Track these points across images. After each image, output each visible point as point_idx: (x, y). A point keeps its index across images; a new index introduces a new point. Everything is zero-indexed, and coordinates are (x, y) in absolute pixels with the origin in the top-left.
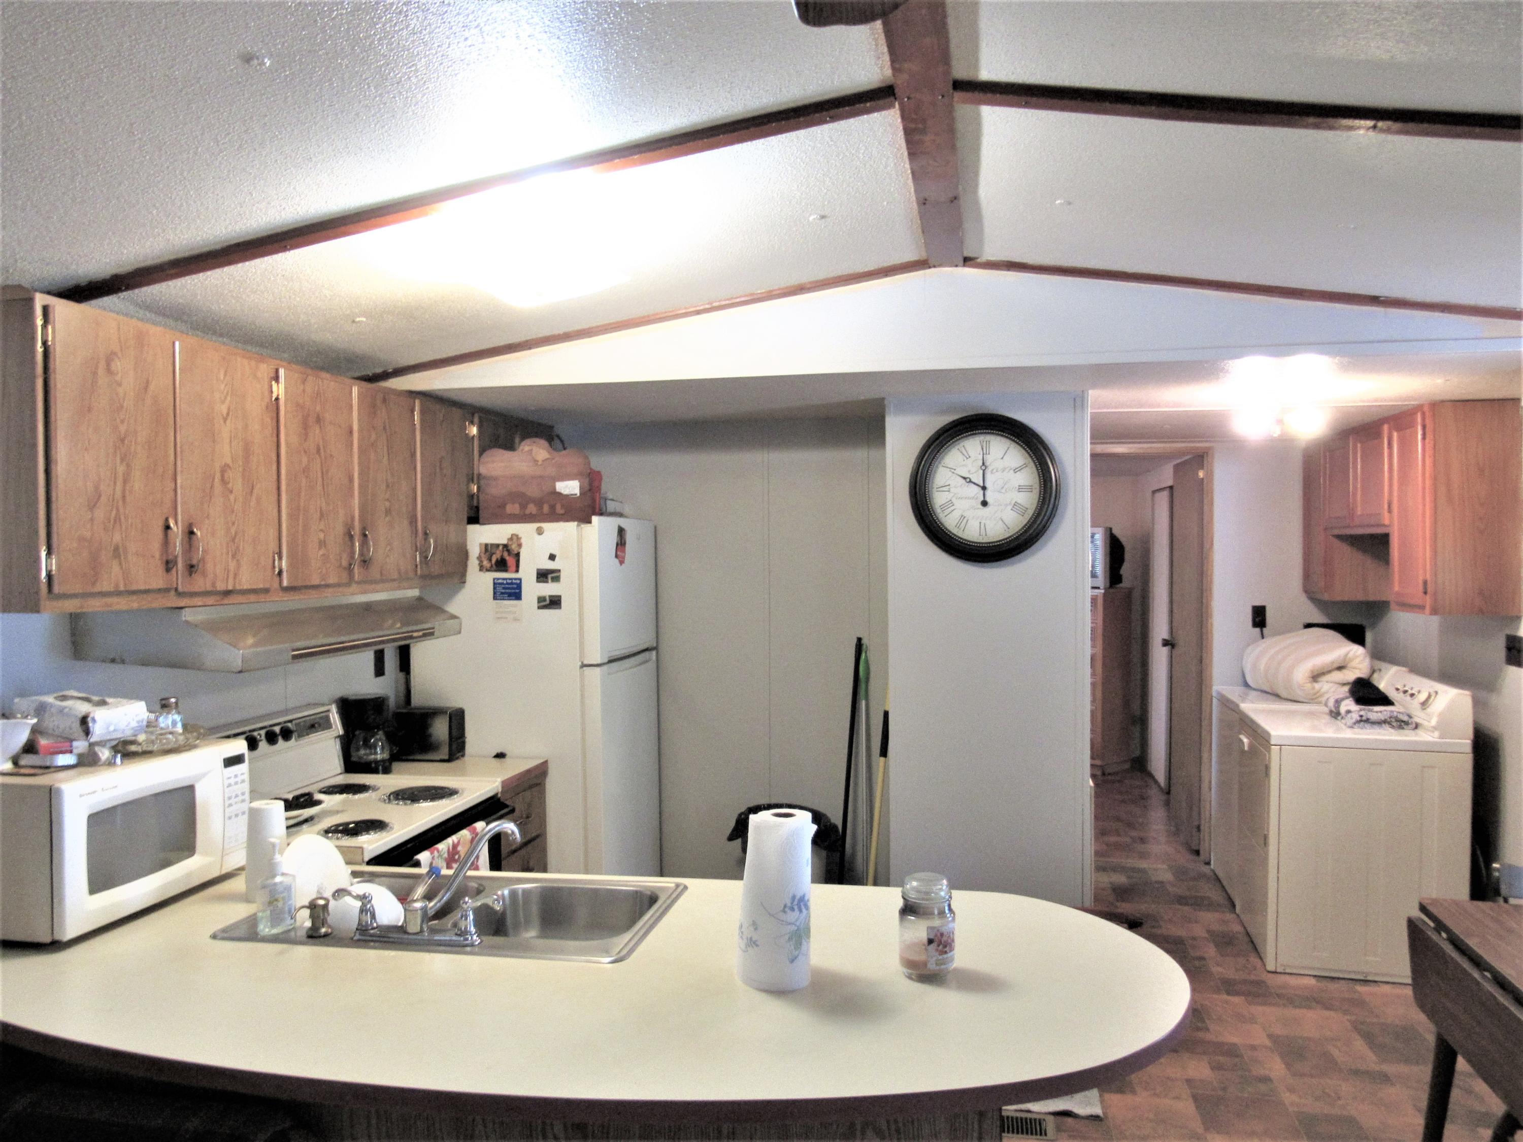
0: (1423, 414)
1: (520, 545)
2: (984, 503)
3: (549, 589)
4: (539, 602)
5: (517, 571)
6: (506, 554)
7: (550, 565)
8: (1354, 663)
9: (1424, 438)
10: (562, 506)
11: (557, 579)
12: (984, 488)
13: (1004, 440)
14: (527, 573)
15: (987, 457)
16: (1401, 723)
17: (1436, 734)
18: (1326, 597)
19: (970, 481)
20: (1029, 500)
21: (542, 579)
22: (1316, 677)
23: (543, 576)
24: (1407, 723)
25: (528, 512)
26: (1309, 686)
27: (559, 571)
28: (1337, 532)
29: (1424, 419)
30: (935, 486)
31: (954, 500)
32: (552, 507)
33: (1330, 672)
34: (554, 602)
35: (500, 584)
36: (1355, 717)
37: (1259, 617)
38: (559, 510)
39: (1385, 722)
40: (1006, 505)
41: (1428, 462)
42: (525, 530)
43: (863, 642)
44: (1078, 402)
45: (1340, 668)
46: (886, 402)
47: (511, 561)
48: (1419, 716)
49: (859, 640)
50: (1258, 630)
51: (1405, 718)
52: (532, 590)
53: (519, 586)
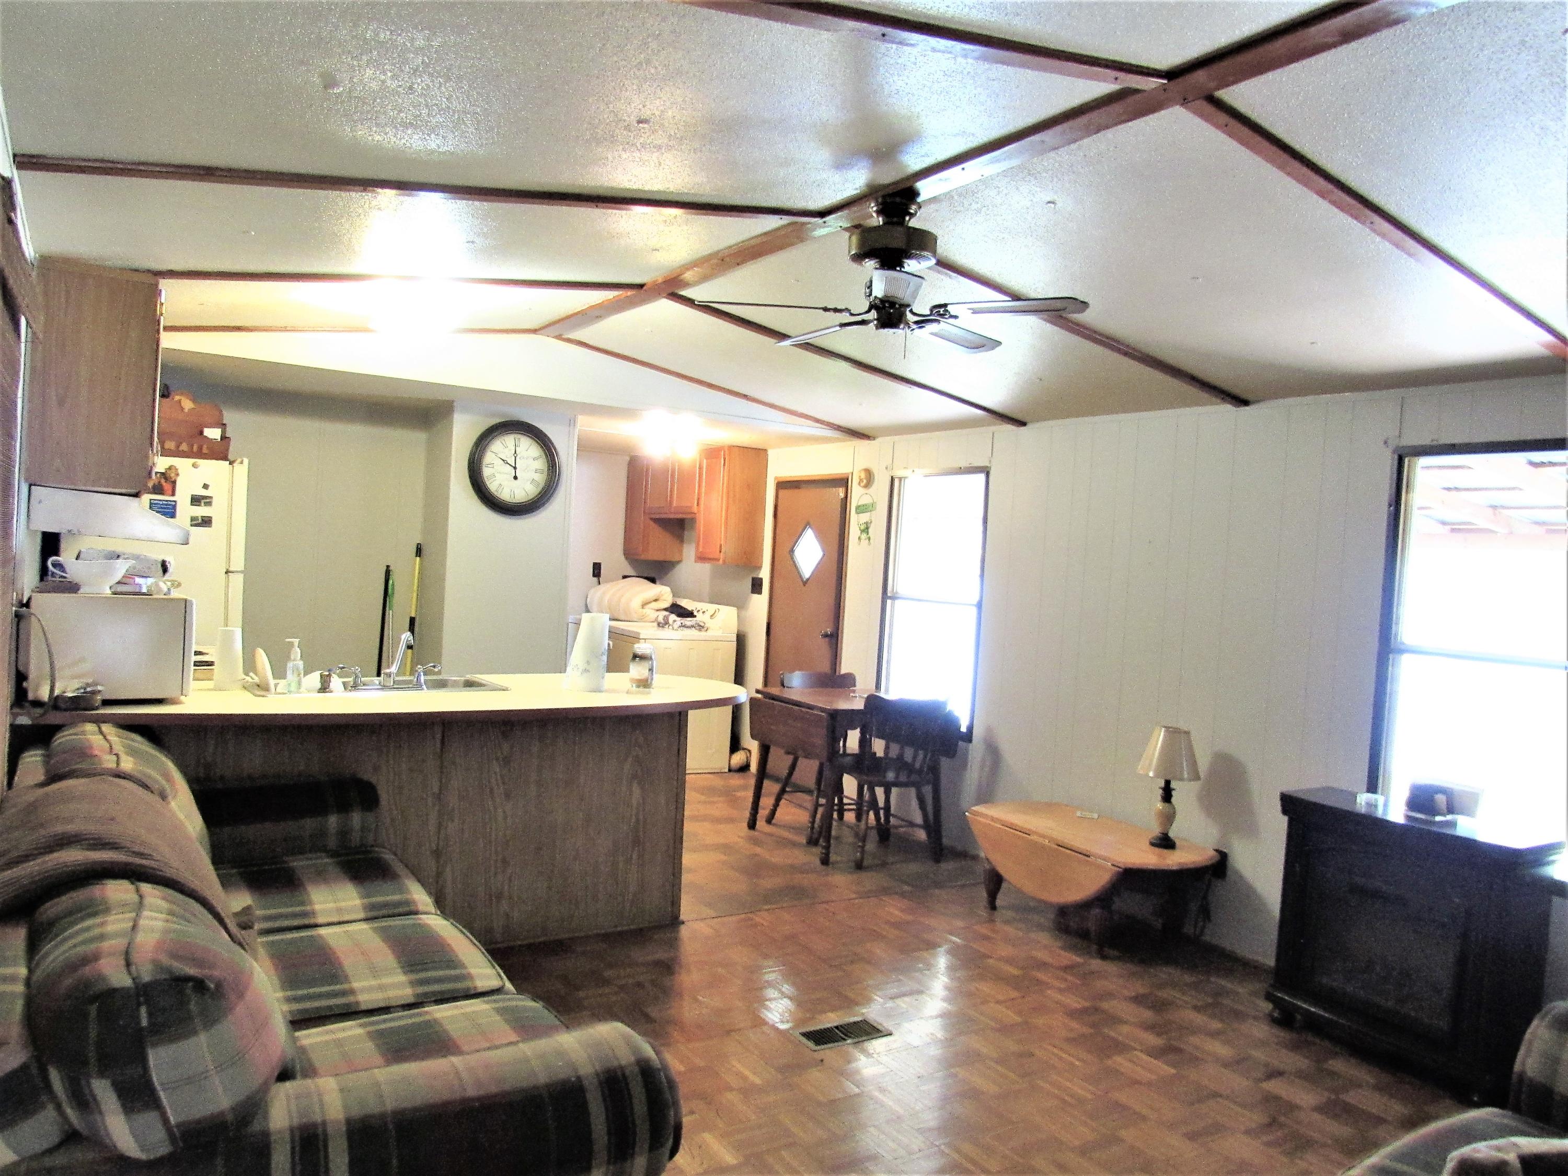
0: (724, 452)
1: (178, 475)
2: (515, 478)
3: (201, 511)
4: (192, 520)
5: (173, 494)
6: (163, 481)
7: (204, 493)
8: (664, 597)
9: (724, 465)
10: (208, 448)
11: (209, 504)
12: (515, 468)
13: (528, 439)
14: (182, 497)
15: (517, 449)
16: (700, 627)
17: (721, 631)
18: (643, 557)
19: (507, 463)
20: (541, 479)
21: (195, 503)
22: (644, 605)
23: (196, 500)
24: (703, 627)
25: (181, 448)
26: (641, 610)
27: (211, 497)
28: (653, 516)
29: (724, 455)
30: (484, 463)
31: (496, 475)
32: (200, 448)
33: (650, 602)
34: (206, 522)
35: (155, 504)
36: (678, 623)
37: (597, 570)
38: (205, 450)
39: (693, 626)
40: (528, 480)
41: (726, 478)
42: (183, 465)
43: (391, 568)
44: (572, 422)
45: (656, 600)
46: (455, 404)
47: (167, 486)
48: (709, 623)
49: (388, 567)
50: (596, 579)
51: (702, 625)
52: (185, 510)
53: (174, 507)
